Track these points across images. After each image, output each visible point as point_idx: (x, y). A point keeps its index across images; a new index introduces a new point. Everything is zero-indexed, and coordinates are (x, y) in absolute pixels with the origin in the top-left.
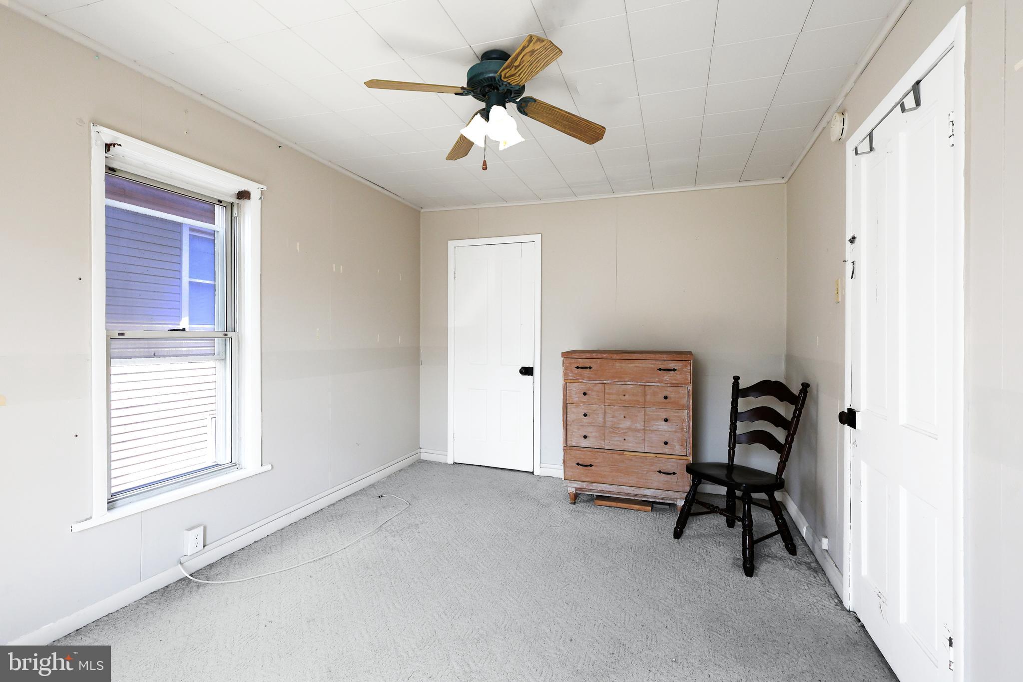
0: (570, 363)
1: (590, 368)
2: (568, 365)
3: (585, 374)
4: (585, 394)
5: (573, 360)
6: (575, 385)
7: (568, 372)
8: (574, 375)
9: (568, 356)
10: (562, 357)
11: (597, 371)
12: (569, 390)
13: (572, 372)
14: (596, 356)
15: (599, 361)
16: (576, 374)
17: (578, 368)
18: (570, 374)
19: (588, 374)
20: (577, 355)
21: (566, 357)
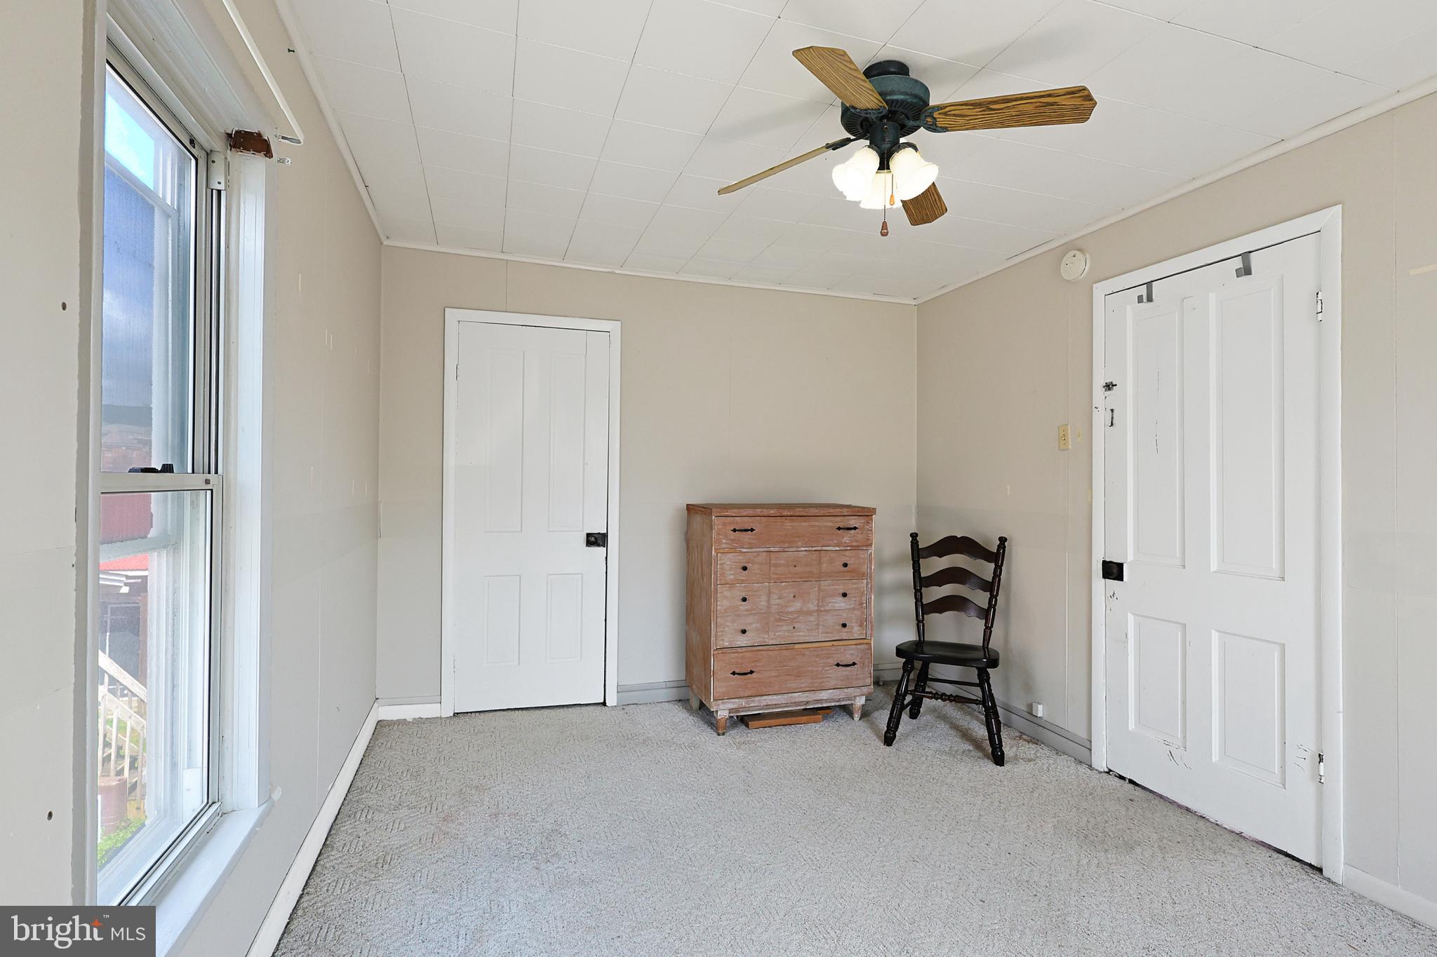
0: (724, 524)
1: (752, 530)
2: (720, 527)
3: (745, 540)
4: (745, 569)
5: (729, 518)
6: (730, 556)
7: (721, 537)
8: (730, 542)
9: (722, 514)
11: (761, 533)
12: (720, 564)
13: (726, 536)
14: (761, 512)
15: (764, 520)
16: (732, 540)
17: (734, 530)
18: (724, 541)
19: (749, 539)
20: (735, 513)
21: (718, 515)
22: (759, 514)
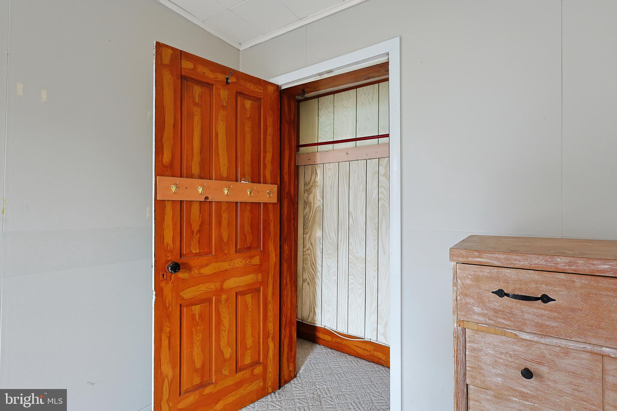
0: (477, 279)
1: (545, 299)
2: (468, 282)
3: (526, 316)
4: (527, 374)
5: (487, 270)
6: (491, 338)
7: (469, 300)
8: (491, 313)
9: (470, 260)
10: (451, 259)
12: (473, 350)
13: (481, 301)
14: (570, 264)
15: (579, 281)
16: (496, 311)
17: (500, 293)
18: (477, 309)
19: (534, 314)
20: (497, 259)
21: (461, 260)
22: (561, 267)
